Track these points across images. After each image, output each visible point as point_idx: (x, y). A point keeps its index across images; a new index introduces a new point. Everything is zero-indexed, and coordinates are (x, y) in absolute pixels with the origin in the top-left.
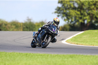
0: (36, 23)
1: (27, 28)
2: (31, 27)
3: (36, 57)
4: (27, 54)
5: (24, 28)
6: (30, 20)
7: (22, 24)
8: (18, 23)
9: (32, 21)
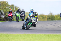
0: (55, 15)
1: (50, 18)
2: (52, 18)
3: (54, 36)
4: (49, 35)
5: (48, 19)
6: (51, 13)
7: (46, 16)
8: (44, 15)
9: (52, 14)
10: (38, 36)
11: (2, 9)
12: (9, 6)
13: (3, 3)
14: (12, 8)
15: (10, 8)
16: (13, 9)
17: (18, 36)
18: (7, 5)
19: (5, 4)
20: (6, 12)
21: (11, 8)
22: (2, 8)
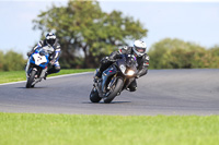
10: (205, 123)
11: (78, 28)
12: (105, 18)
13: (82, 6)
14: (115, 24)
15: (105, 22)
16: (119, 26)
18: (95, 12)
19: (89, 10)
20: (92, 38)
21: (112, 25)
22: (78, 24)
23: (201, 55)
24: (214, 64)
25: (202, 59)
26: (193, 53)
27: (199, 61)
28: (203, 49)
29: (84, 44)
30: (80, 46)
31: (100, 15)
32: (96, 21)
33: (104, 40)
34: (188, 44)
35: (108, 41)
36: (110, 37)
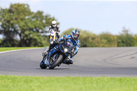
11: (16, 21)
12: (33, 15)
13: (19, 8)
14: (39, 19)
15: (33, 18)
16: (41, 21)
17: (53, 81)
18: (27, 12)
19: (23, 11)
20: (25, 28)
21: (37, 20)
22: (16, 19)
23: (93, 39)
24: (102, 45)
25: (94, 41)
26: (88, 38)
27: (92, 43)
28: (94, 35)
29: (20, 32)
30: (17, 33)
31: (30, 13)
32: (27, 17)
33: (32, 29)
34: (85, 32)
35: (35, 30)
36: (35, 28)
